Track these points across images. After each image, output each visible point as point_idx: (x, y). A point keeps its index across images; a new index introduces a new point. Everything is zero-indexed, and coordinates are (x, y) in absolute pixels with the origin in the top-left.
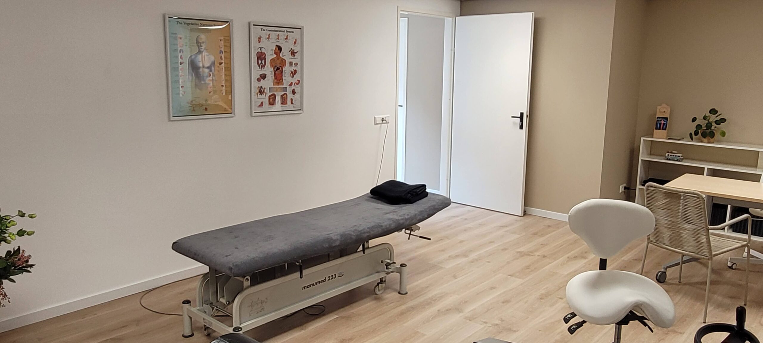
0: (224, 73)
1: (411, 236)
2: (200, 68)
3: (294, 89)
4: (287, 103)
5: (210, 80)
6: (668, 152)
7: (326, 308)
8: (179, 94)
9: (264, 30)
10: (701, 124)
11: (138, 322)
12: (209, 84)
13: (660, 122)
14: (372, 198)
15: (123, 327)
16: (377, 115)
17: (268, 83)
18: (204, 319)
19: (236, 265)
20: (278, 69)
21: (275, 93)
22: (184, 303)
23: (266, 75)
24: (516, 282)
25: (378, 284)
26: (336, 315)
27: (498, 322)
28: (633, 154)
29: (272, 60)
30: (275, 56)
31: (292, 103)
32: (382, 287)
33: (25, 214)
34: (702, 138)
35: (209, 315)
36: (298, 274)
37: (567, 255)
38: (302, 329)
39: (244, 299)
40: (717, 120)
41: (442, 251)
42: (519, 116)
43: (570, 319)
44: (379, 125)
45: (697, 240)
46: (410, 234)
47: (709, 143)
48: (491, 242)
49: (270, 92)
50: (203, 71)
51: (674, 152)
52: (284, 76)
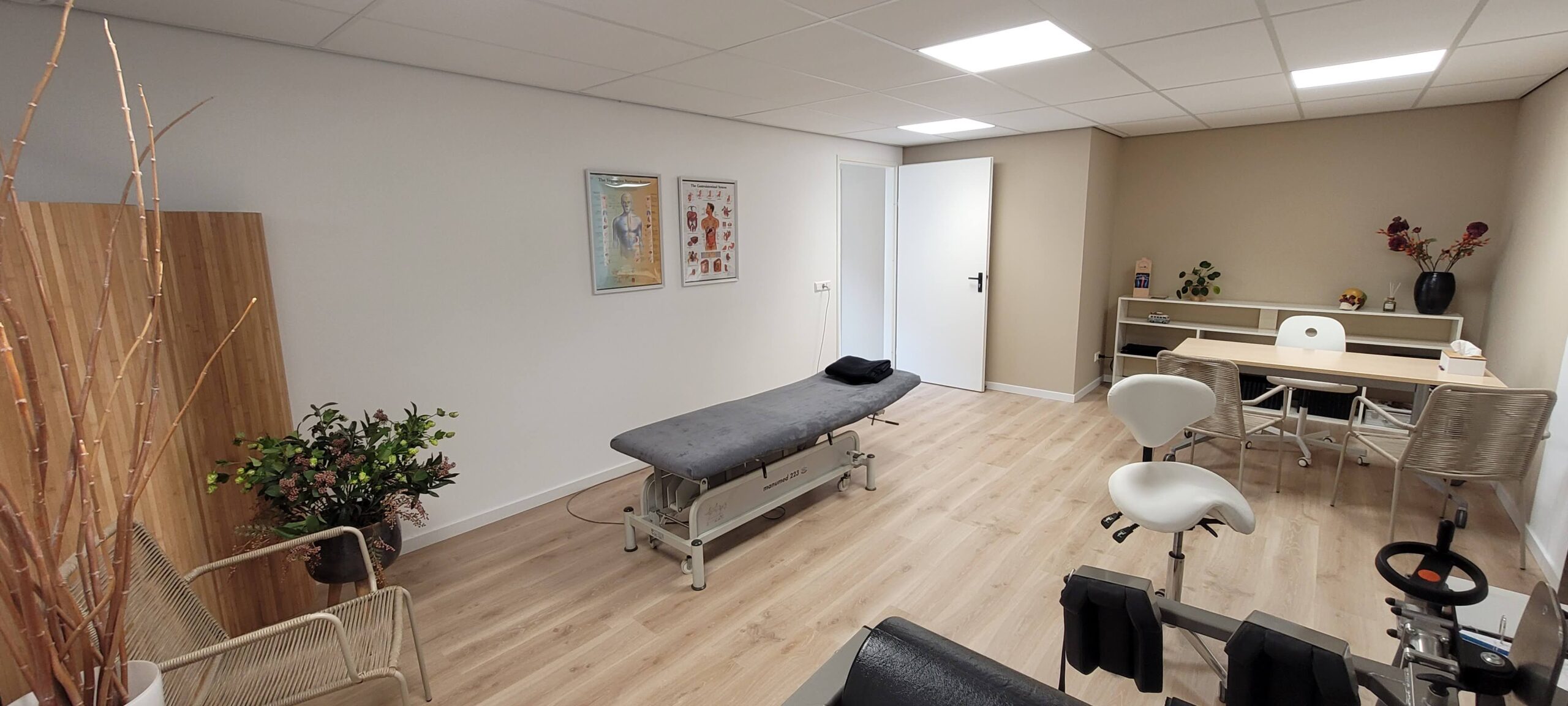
0: (652, 238)
1: (875, 421)
2: (626, 232)
3: (728, 254)
4: (720, 270)
5: (636, 246)
6: (1152, 314)
7: (786, 510)
8: (603, 263)
9: (695, 186)
10: (1191, 280)
11: (569, 534)
12: (636, 250)
13: (1140, 279)
14: (828, 377)
15: (553, 540)
16: (817, 281)
17: (700, 248)
18: (652, 530)
19: (695, 467)
20: (711, 231)
21: (708, 259)
22: (626, 510)
23: (697, 238)
24: (998, 472)
25: (842, 479)
26: (799, 518)
27: (993, 522)
28: (1108, 317)
29: (704, 220)
30: (707, 216)
31: (726, 270)
32: (846, 482)
33: (444, 412)
34: (1192, 296)
35: (656, 525)
36: (761, 471)
37: (1049, 438)
38: (764, 537)
39: (701, 505)
40: (1210, 275)
41: (903, 435)
42: (977, 277)
43: (1111, 523)
44: (820, 292)
45: (1227, 418)
46: (873, 419)
47: (1200, 301)
48: (956, 424)
49: (702, 258)
50: (629, 235)
51: (1158, 313)
52: (718, 239)
